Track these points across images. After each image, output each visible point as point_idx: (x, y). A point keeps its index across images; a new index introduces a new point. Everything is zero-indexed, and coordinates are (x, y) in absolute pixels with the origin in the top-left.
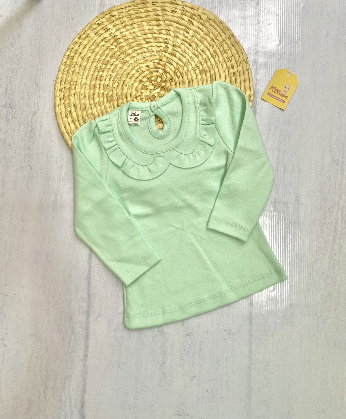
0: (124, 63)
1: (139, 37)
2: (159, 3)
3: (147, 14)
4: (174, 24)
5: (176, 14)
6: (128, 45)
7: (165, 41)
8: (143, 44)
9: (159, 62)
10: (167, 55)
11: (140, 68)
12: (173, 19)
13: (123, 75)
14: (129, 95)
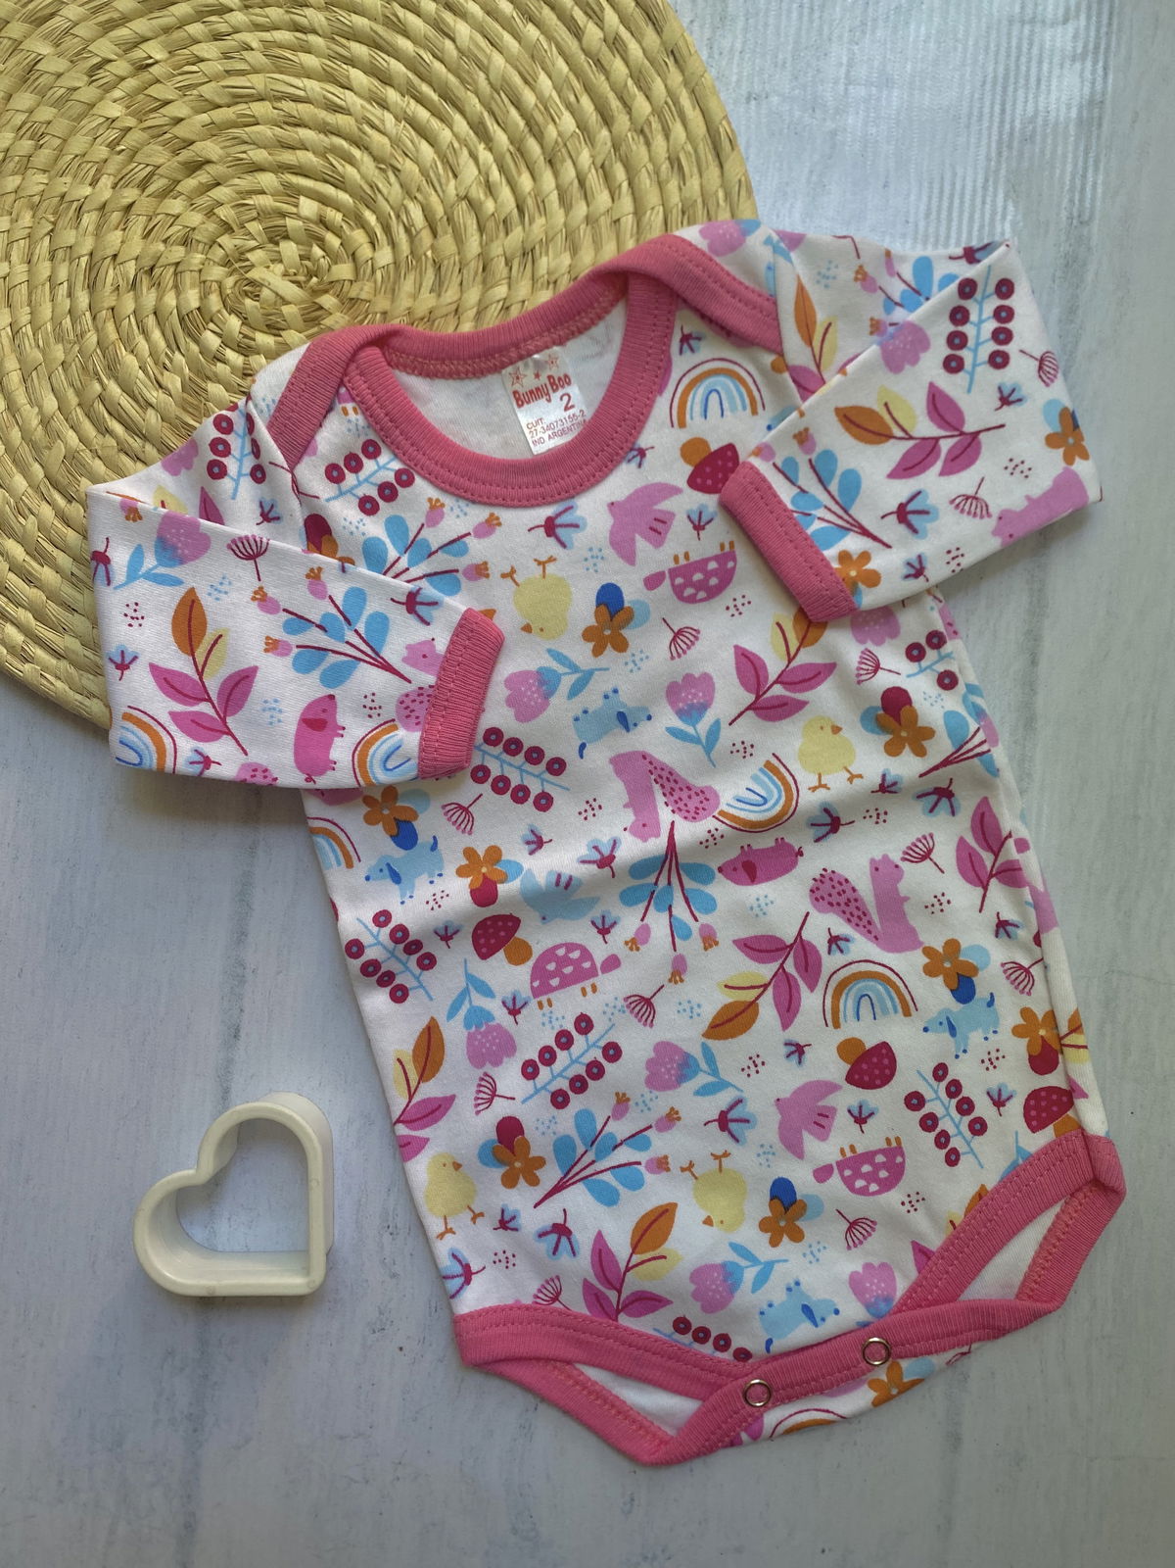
0: (332, 75)
1: (482, 76)
2: (686, 83)
3: (606, 54)
4: (626, 203)
5: (673, 185)
6: (422, 52)
7: (524, 201)
8: (463, 113)
9: (418, 233)
10: (473, 244)
11: (350, 160)
12: (645, 181)
13: (279, 105)
14: (202, 177)
